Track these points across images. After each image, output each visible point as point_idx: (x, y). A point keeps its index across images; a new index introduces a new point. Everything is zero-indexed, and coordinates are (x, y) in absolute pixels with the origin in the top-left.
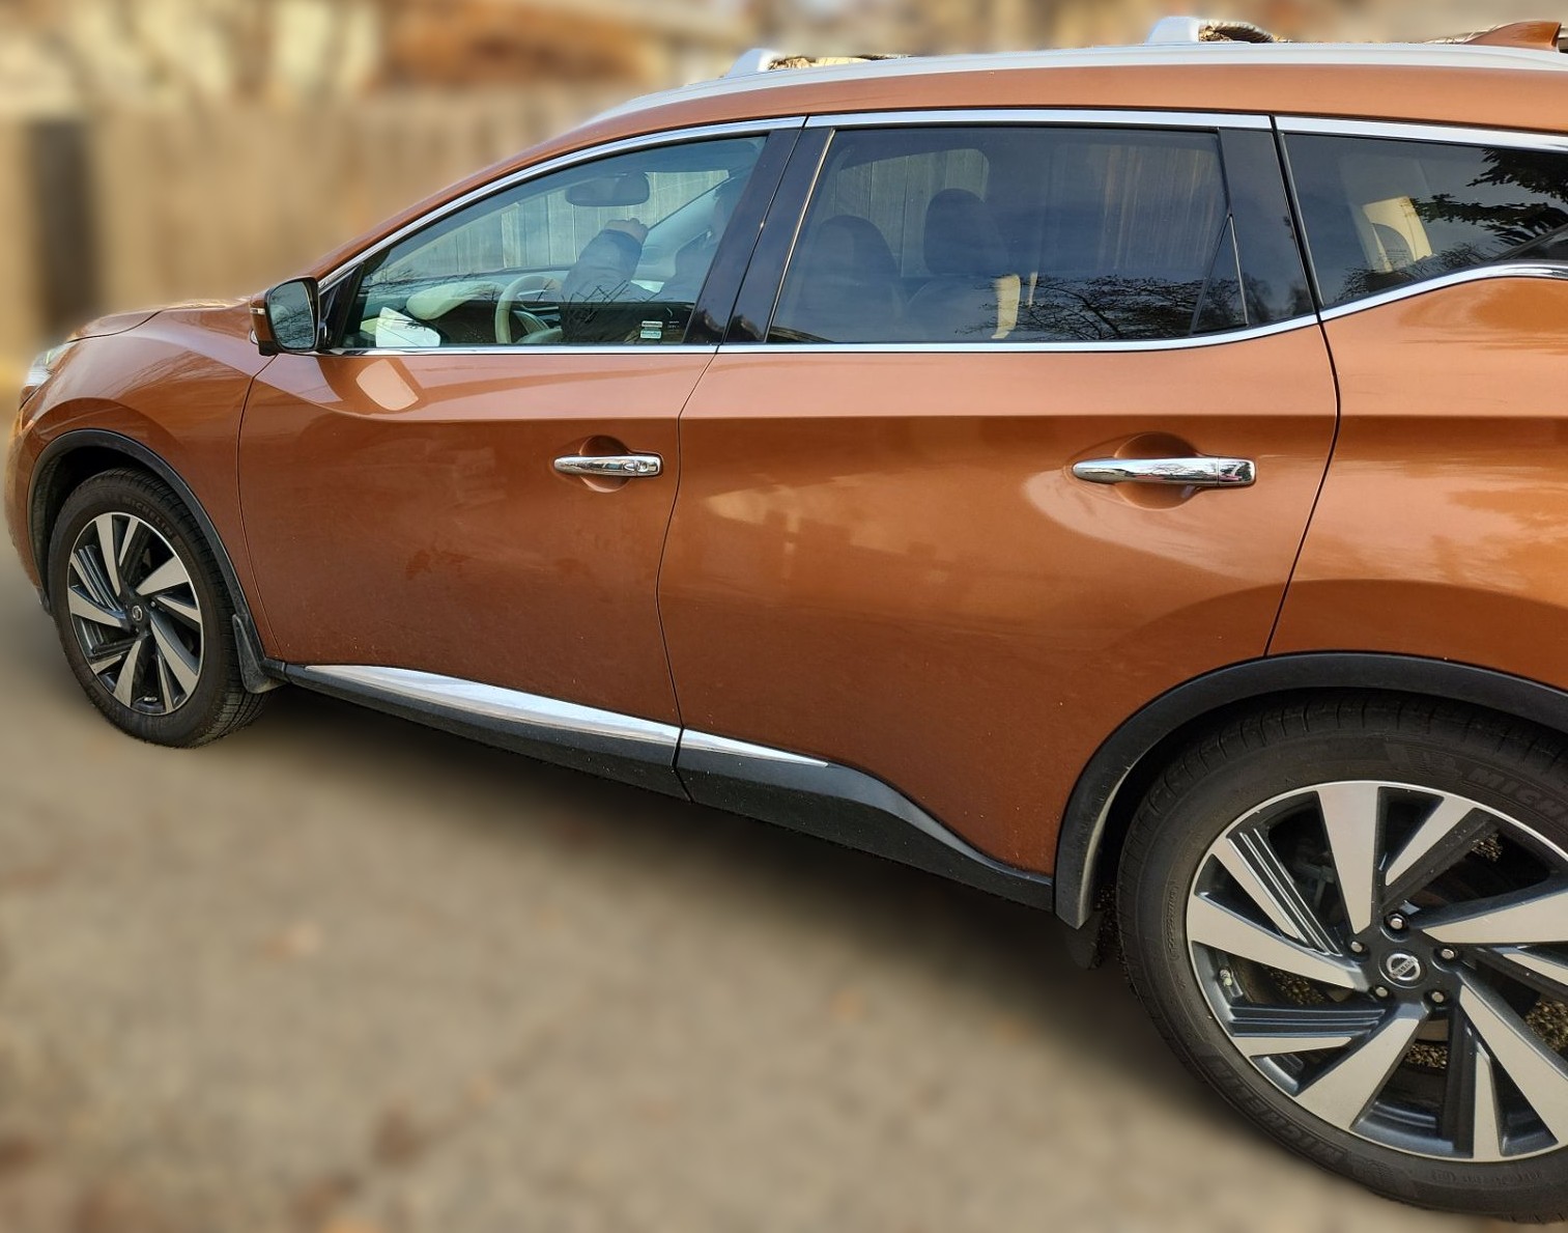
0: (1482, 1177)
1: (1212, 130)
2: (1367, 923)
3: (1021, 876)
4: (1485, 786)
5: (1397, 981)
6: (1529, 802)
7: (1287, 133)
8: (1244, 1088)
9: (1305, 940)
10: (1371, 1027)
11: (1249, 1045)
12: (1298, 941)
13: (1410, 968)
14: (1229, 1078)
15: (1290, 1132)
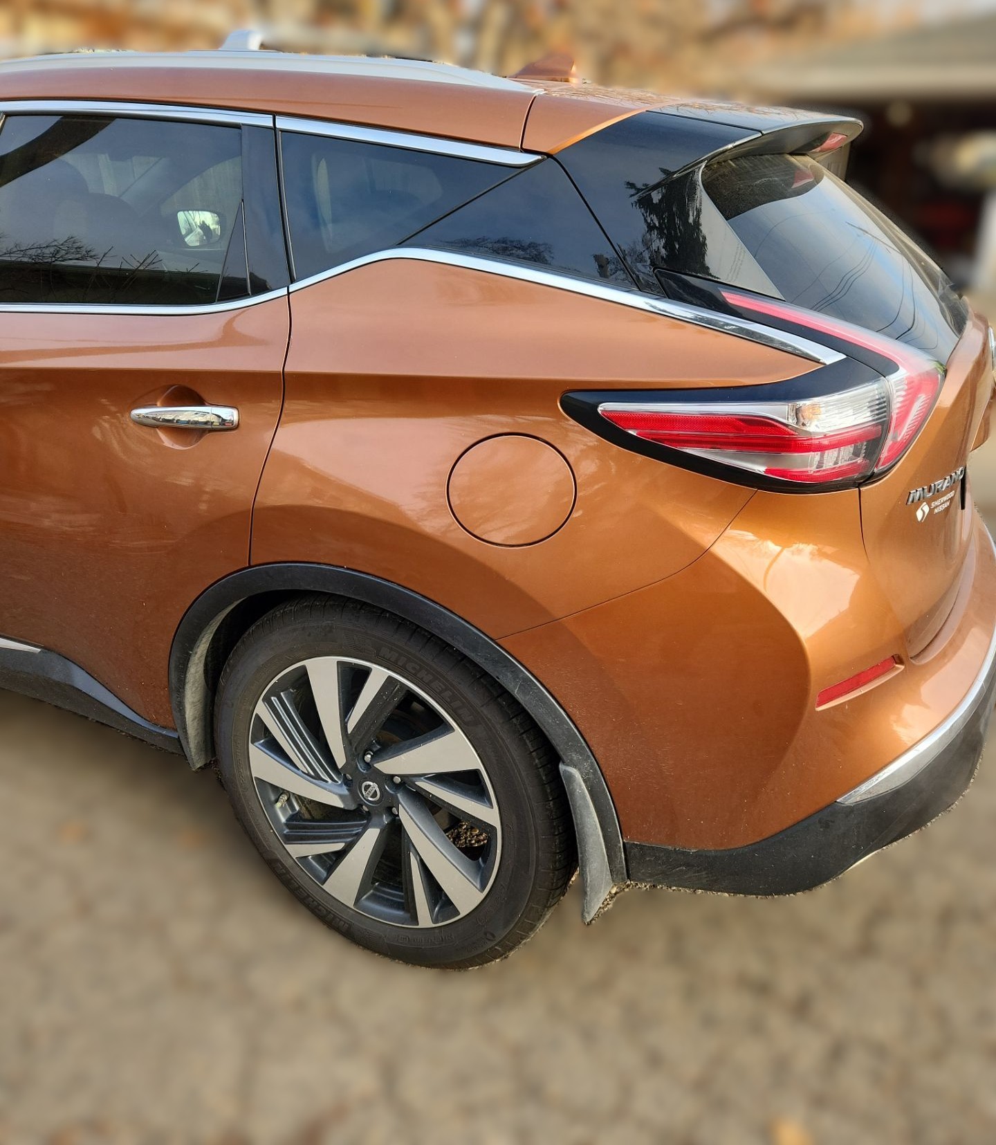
0: (423, 939)
1: (237, 126)
2: (344, 761)
3: (160, 732)
4: (389, 660)
5: (368, 801)
6: (414, 672)
7: (283, 131)
8: (293, 881)
9: (312, 774)
10: (356, 834)
11: (297, 850)
12: (308, 775)
13: (373, 791)
14: (284, 874)
15: (320, 910)
